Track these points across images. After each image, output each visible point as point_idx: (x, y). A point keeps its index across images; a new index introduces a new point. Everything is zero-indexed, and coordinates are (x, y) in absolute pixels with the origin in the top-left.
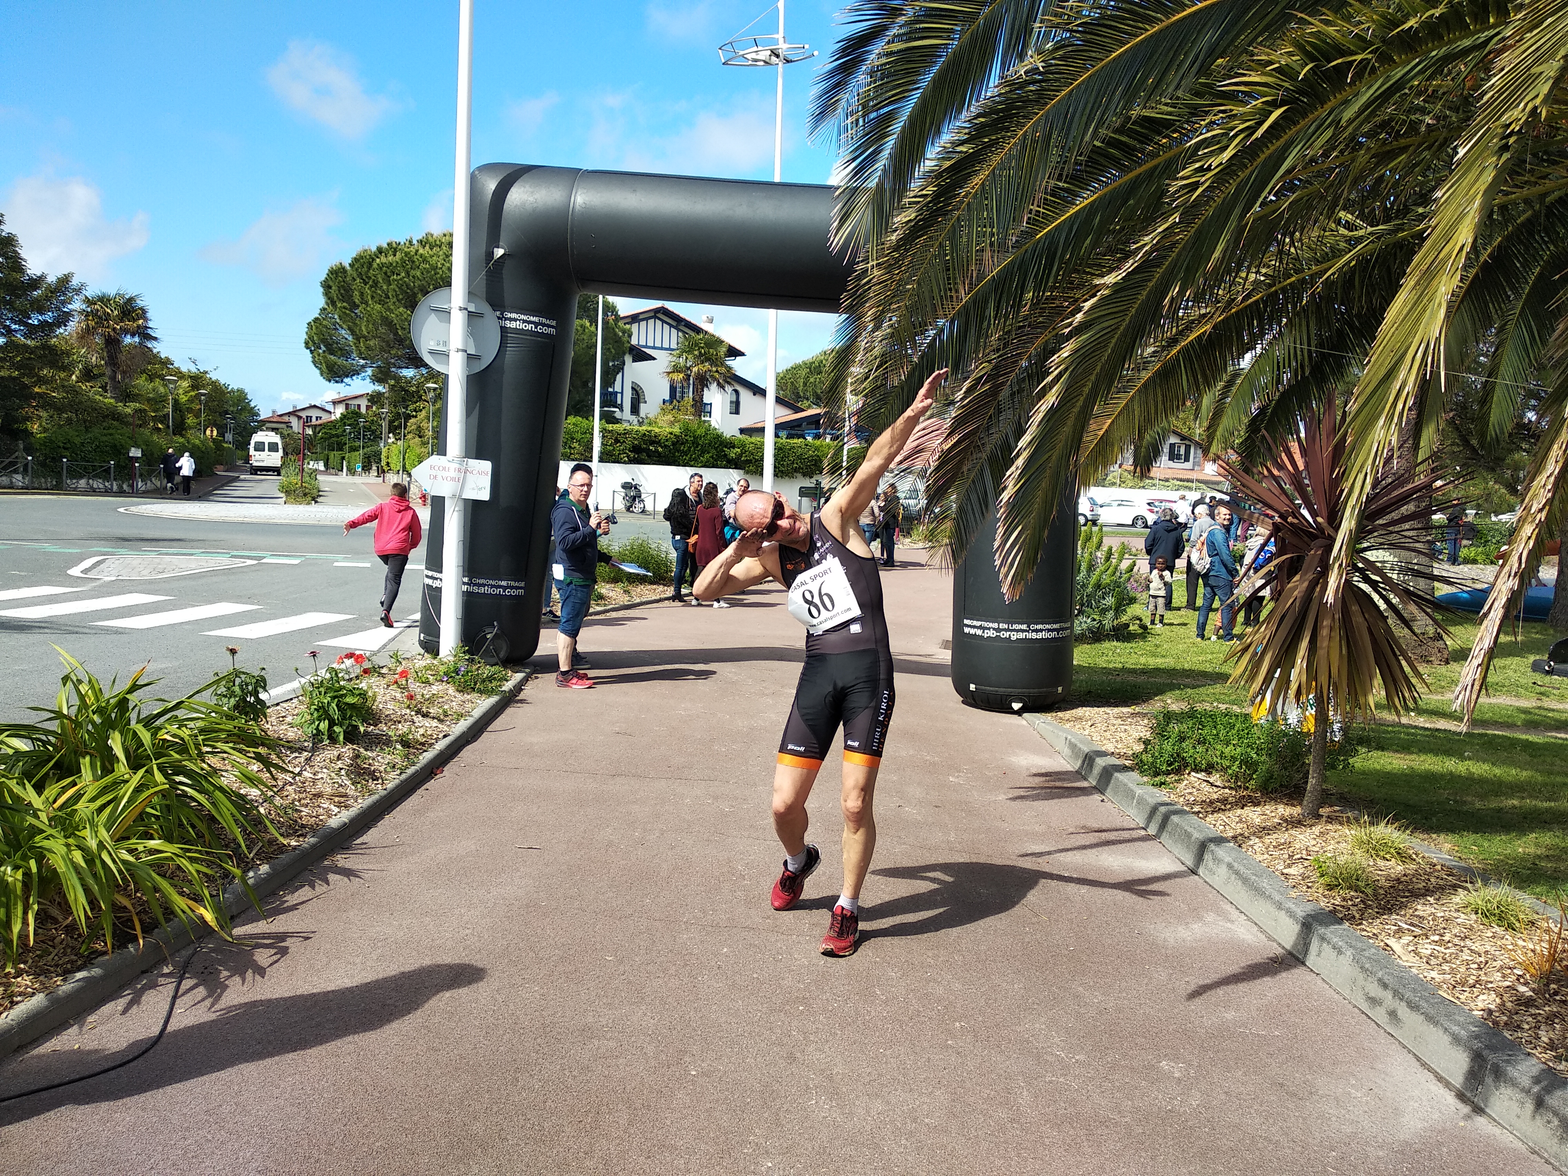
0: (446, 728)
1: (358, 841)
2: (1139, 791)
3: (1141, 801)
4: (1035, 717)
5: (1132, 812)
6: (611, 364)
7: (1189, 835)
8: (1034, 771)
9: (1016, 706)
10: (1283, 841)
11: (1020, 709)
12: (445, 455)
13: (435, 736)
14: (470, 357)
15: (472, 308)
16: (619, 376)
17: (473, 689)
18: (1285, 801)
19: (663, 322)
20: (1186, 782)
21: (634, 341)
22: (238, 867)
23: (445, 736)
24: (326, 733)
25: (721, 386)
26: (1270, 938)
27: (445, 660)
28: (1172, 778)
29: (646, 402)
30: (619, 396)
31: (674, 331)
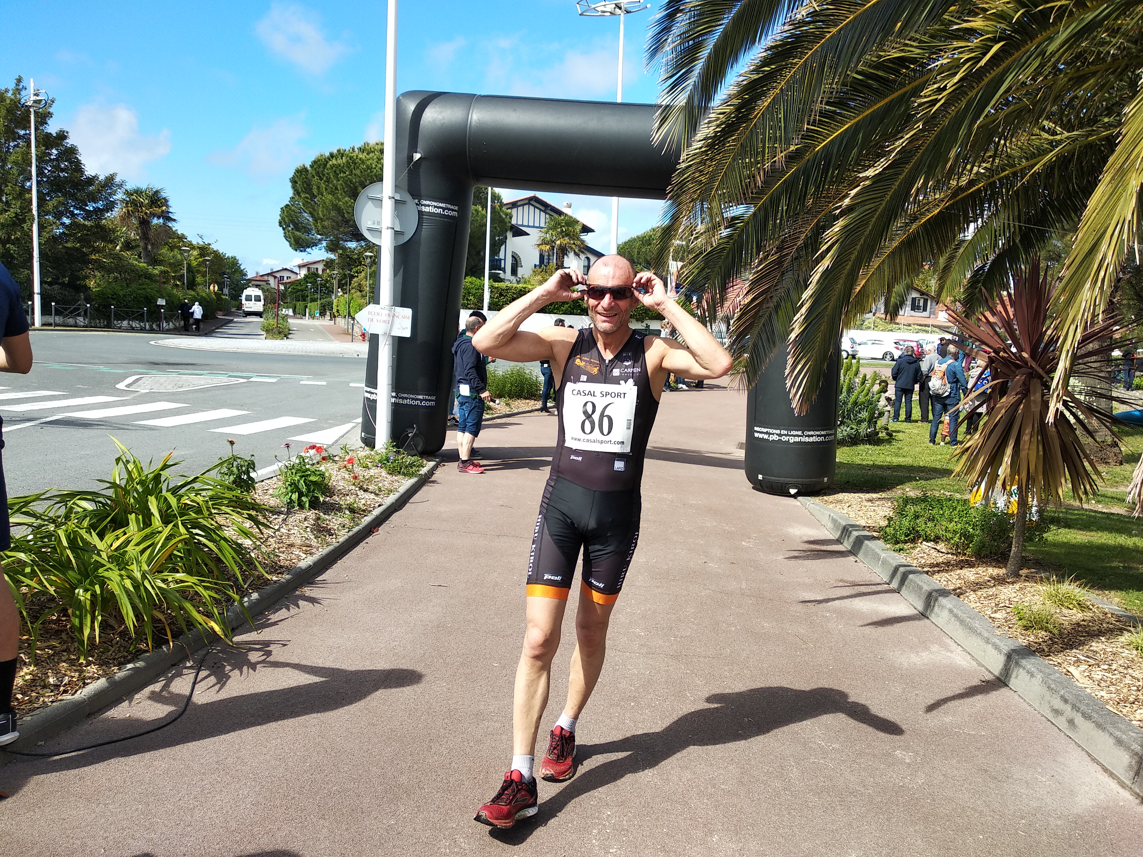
0: (380, 500)
1: (320, 578)
2: (883, 555)
3: (885, 562)
4: (806, 500)
5: (878, 570)
6: (497, 238)
7: (920, 588)
8: (806, 539)
9: (793, 491)
10: (991, 593)
11: (795, 494)
12: (379, 304)
13: (373, 506)
14: (397, 234)
15: (398, 197)
16: (503, 247)
17: (399, 472)
18: (994, 564)
19: (535, 207)
20: (918, 549)
21: (514, 222)
22: (237, 594)
23: (380, 506)
24: (296, 502)
25: (577, 255)
26: (980, 664)
27: (379, 451)
28: (909, 545)
29: (522, 266)
30: (503, 262)
31: (543, 214)
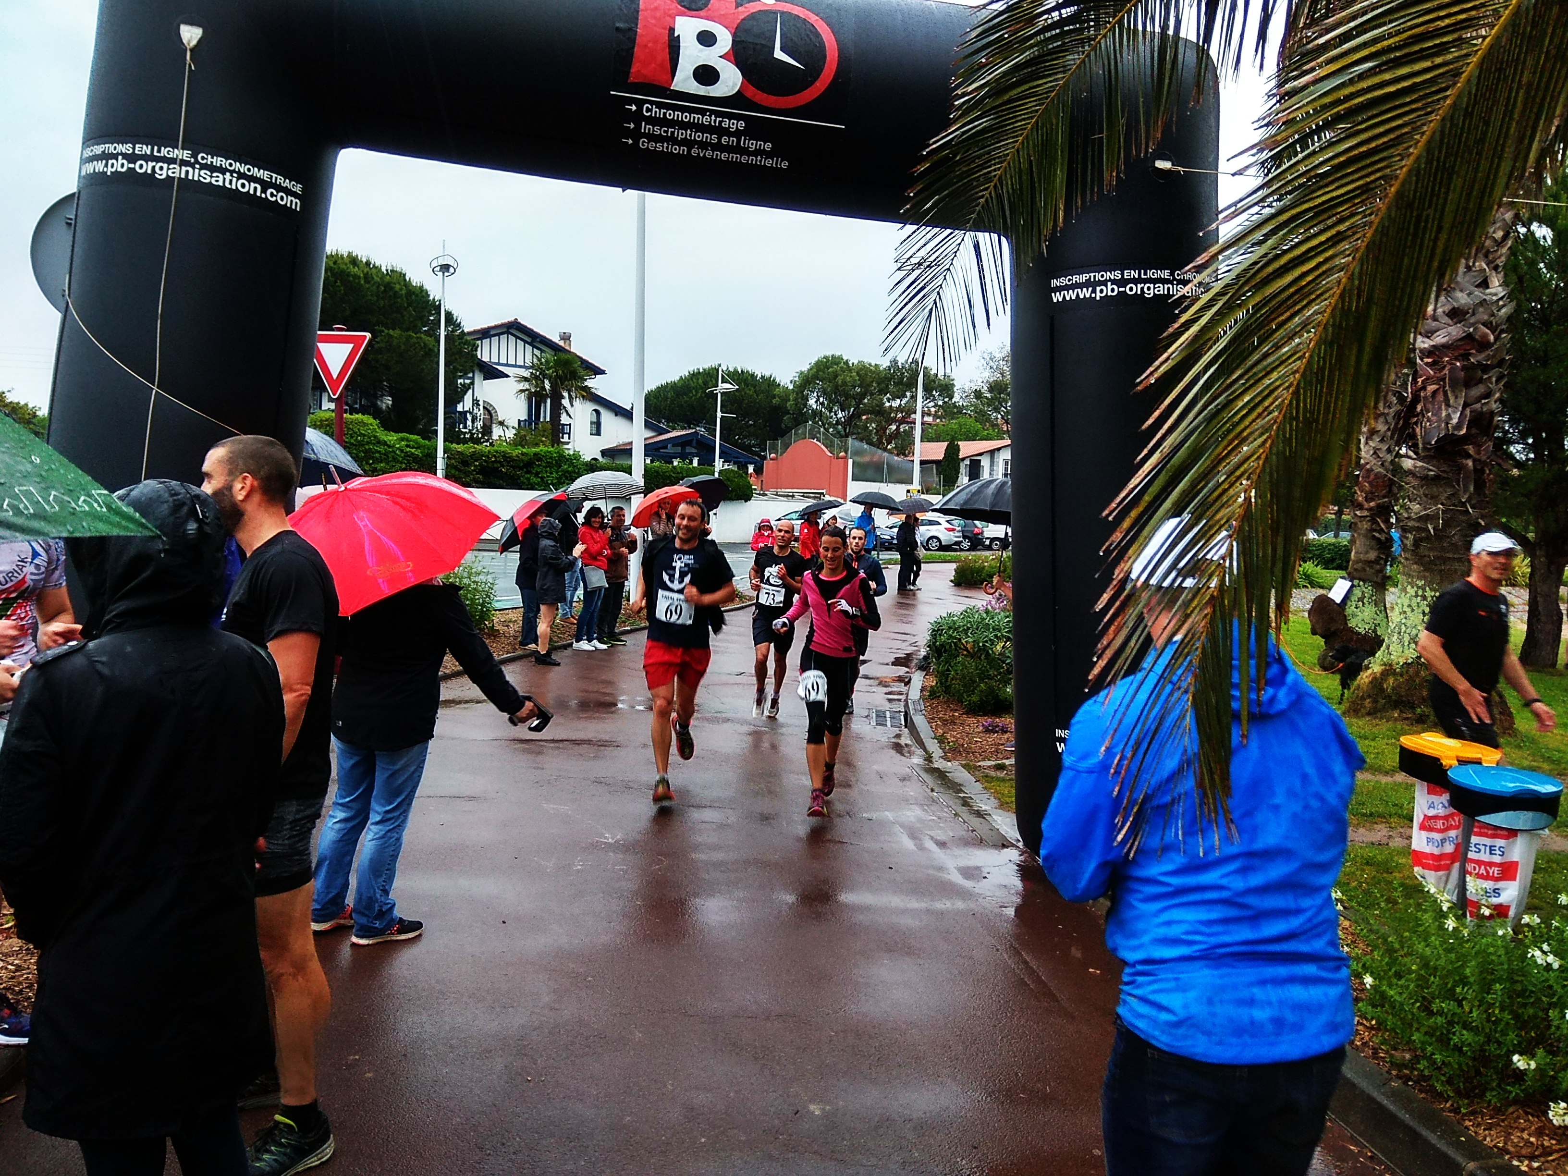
19: (517, 337)
21: (486, 359)
31: (529, 348)
